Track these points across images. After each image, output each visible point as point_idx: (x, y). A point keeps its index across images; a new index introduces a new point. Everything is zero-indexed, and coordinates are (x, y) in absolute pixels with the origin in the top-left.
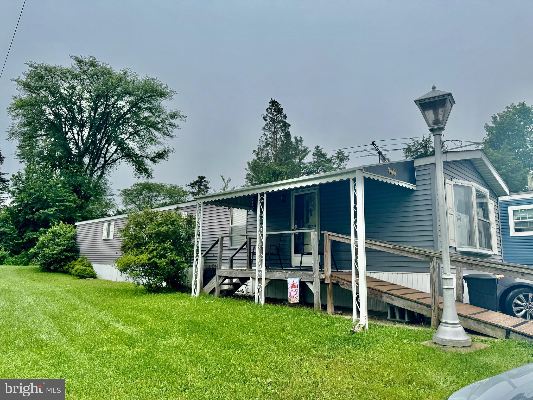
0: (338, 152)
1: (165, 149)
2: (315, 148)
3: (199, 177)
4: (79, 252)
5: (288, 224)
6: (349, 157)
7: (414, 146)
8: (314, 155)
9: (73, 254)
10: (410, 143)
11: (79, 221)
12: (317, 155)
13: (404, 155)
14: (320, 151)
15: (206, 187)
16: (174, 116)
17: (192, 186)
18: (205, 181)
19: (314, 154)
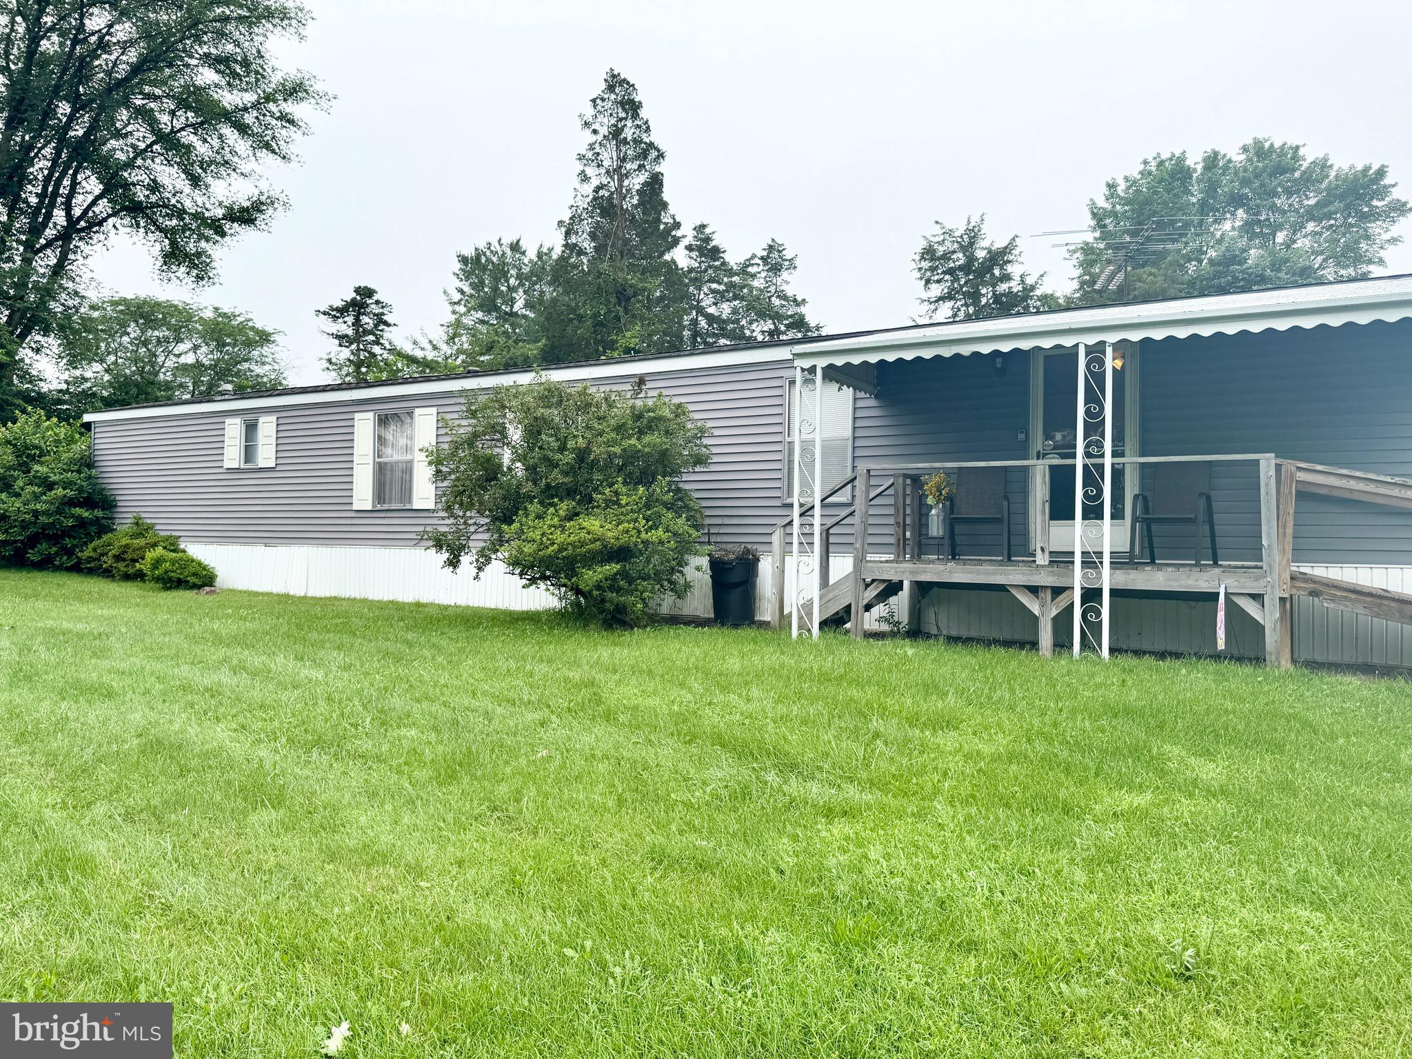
0: (771, 247)
1: (262, 193)
2: (695, 229)
3: (358, 290)
4: (116, 506)
5: (1021, 437)
6: (797, 262)
7: (942, 243)
8: (689, 248)
9: (99, 513)
10: (934, 236)
11: (96, 410)
12: (699, 249)
13: (914, 265)
14: (708, 239)
15: (380, 321)
16: (295, 90)
17: (334, 316)
18: (377, 302)
19: (691, 245)
